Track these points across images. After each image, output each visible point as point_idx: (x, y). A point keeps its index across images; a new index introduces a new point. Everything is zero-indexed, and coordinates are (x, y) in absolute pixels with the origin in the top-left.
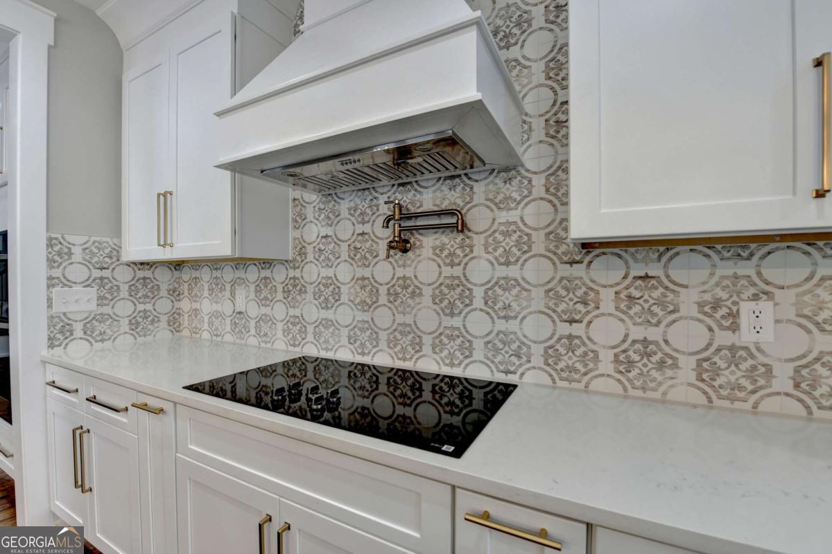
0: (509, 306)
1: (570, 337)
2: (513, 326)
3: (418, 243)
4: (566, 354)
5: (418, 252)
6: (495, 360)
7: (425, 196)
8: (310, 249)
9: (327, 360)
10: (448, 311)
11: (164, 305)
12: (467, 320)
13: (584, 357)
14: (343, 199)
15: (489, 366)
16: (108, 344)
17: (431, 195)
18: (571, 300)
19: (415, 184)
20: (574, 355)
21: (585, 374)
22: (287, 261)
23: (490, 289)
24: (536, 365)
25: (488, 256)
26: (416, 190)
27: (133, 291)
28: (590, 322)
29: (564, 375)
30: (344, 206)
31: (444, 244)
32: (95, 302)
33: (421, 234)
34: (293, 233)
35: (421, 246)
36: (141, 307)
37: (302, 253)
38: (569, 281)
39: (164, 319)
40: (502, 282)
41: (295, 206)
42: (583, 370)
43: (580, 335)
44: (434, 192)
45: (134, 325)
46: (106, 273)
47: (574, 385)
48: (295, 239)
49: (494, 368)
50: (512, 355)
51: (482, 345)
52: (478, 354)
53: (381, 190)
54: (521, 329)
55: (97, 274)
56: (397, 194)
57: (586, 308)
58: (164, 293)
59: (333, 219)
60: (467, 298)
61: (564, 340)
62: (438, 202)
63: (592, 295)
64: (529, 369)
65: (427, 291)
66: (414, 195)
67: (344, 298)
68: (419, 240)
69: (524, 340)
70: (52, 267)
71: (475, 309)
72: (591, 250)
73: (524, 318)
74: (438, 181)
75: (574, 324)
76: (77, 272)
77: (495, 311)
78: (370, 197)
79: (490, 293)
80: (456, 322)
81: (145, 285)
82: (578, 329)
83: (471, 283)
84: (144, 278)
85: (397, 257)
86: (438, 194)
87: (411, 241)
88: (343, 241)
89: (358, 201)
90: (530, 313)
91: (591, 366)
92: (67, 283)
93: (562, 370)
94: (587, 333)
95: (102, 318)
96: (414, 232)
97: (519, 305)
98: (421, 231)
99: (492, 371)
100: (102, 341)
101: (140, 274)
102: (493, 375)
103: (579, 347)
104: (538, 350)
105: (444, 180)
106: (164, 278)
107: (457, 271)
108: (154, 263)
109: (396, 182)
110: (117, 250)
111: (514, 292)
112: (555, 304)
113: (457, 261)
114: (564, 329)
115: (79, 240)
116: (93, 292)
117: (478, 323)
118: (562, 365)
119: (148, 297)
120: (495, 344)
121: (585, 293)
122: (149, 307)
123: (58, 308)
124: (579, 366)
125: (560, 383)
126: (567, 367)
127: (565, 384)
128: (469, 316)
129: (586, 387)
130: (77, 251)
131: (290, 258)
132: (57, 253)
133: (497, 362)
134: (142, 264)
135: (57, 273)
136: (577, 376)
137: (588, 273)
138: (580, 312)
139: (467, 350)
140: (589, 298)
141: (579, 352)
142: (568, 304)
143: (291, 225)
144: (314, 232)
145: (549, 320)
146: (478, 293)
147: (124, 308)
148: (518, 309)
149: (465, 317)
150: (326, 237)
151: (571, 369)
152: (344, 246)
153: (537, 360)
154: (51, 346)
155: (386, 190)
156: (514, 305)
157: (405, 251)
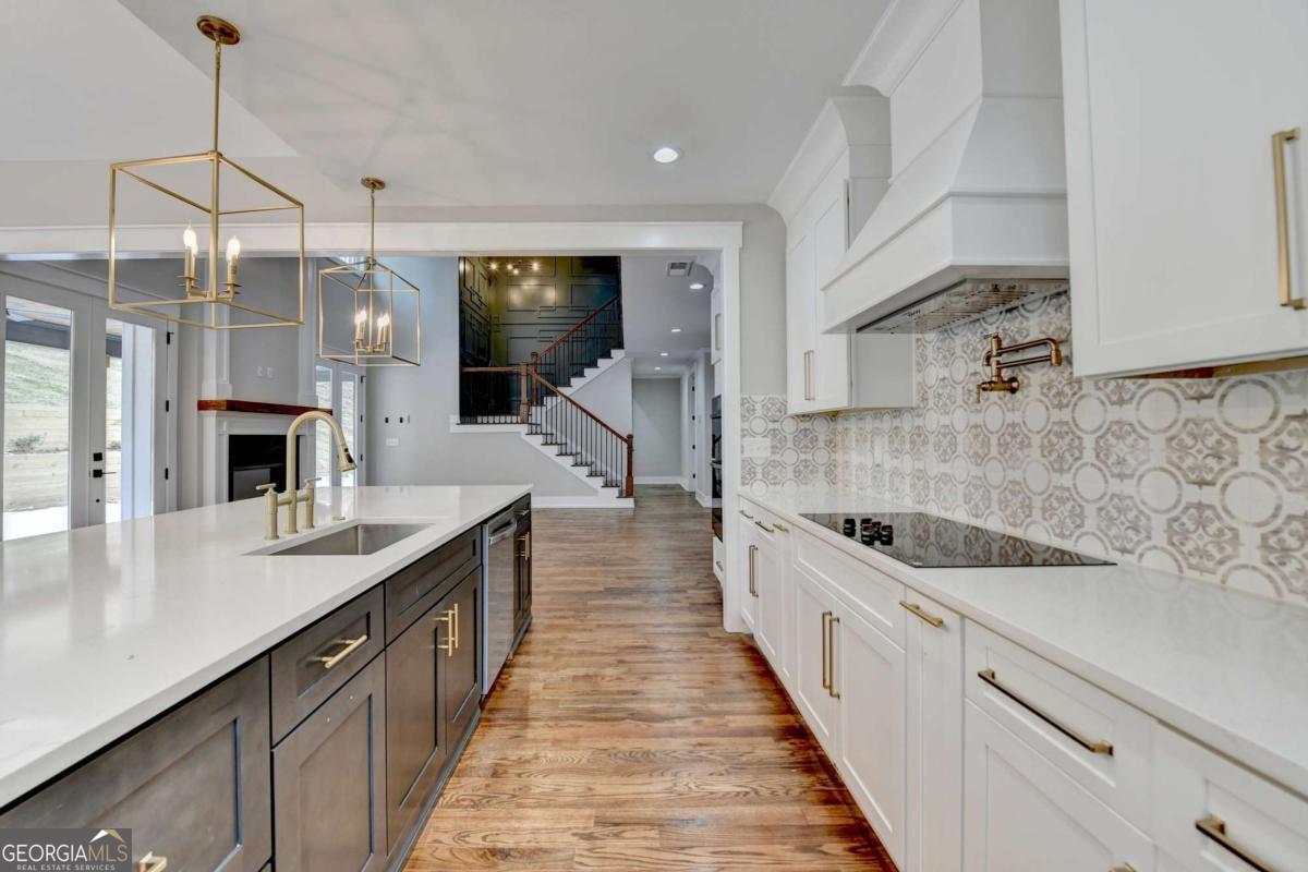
0: (1124, 460)
1: (1200, 506)
2: (1128, 487)
3: (1026, 381)
4: (1195, 531)
5: (1025, 391)
6: (1109, 533)
7: (1031, 322)
8: (930, 394)
9: (946, 520)
10: (1056, 466)
11: (821, 456)
12: (1078, 477)
13: (1218, 536)
14: (956, 334)
15: (1102, 541)
16: (778, 487)
17: (1037, 320)
18: (1200, 452)
19: (1021, 308)
20: (1206, 533)
21: (1221, 562)
22: (912, 408)
23: (1101, 437)
24: (1159, 545)
25: (1099, 394)
26: (1022, 316)
27: (796, 441)
28: (1226, 485)
29: (1194, 561)
30: (959, 341)
31: (1052, 381)
32: (770, 450)
33: (1029, 370)
34: (916, 378)
35: (1029, 385)
36: (803, 457)
37: (924, 399)
38: (1196, 424)
39: (822, 469)
40: (1115, 428)
41: (918, 347)
42: (1218, 556)
43: (1213, 503)
44: (1040, 316)
45: (797, 472)
46: (777, 425)
47: (1207, 577)
48: (919, 383)
49: (1108, 545)
50: (1129, 528)
51: (1094, 512)
52: (1091, 524)
53: (989, 320)
54: (1138, 492)
55: (771, 426)
56: (1005, 323)
57: (1220, 463)
58: (821, 444)
59: (948, 359)
60: (1077, 449)
61: (1192, 511)
62: (1044, 329)
63: (1228, 444)
64: (1149, 549)
65: (1036, 440)
66: (1021, 323)
67: (960, 450)
68: (1027, 377)
69: (1142, 508)
70: (743, 421)
71: (1085, 464)
72: (1224, 378)
73: (1142, 477)
74: (1044, 301)
75: (1205, 487)
76: (759, 425)
77: (1107, 466)
78: (981, 330)
79: (1102, 442)
80: (1066, 480)
81: (806, 436)
82: (1209, 495)
83: (1081, 430)
84: (806, 430)
85: (1007, 398)
86: (1044, 318)
87: (1019, 379)
88: (958, 383)
89: (970, 335)
90: (1149, 470)
91: (1229, 550)
92: (753, 434)
93: (1190, 554)
94: (1222, 500)
95: (774, 464)
96: (1022, 367)
97: (1136, 459)
98: (1028, 366)
99: (1106, 548)
100: (775, 484)
101: (803, 425)
102: (1107, 553)
103: (1212, 521)
104: (1159, 523)
105: (1051, 299)
106: (821, 428)
107: (1066, 414)
108: (813, 414)
109: (1004, 309)
110: (784, 404)
111: (1130, 440)
112: (1180, 458)
113: (1065, 401)
114: (1192, 494)
115: (759, 398)
116: (768, 442)
117: (1090, 483)
118: (1189, 546)
119: (807, 447)
120: (1108, 512)
121: (1219, 442)
122: (809, 457)
123: (747, 454)
124: (1212, 549)
125: (1188, 573)
126: (1197, 549)
127: (1195, 574)
128: (1080, 472)
129: (1223, 582)
130: (758, 407)
131: (914, 406)
132: (747, 410)
133: (1111, 536)
134: (803, 416)
135: (746, 426)
136: (1210, 565)
137: (1221, 412)
138: (1211, 469)
139: (1079, 517)
140: (1224, 449)
141: (1212, 529)
142: (1196, 458)
143: (914, 368)
144: (934, 373)
145: (1172, 481)
146: (1089, 442)
147: (790, 457)
148: (1134, 463)
149: (1075, 474)
150: (943, 379)
151: (1203, 553)
152: (959, 388)
153: (1159, 538)
154: (743, 484)
155: (994, 319)
156: (1129, 459)
157: (1013, 391)
